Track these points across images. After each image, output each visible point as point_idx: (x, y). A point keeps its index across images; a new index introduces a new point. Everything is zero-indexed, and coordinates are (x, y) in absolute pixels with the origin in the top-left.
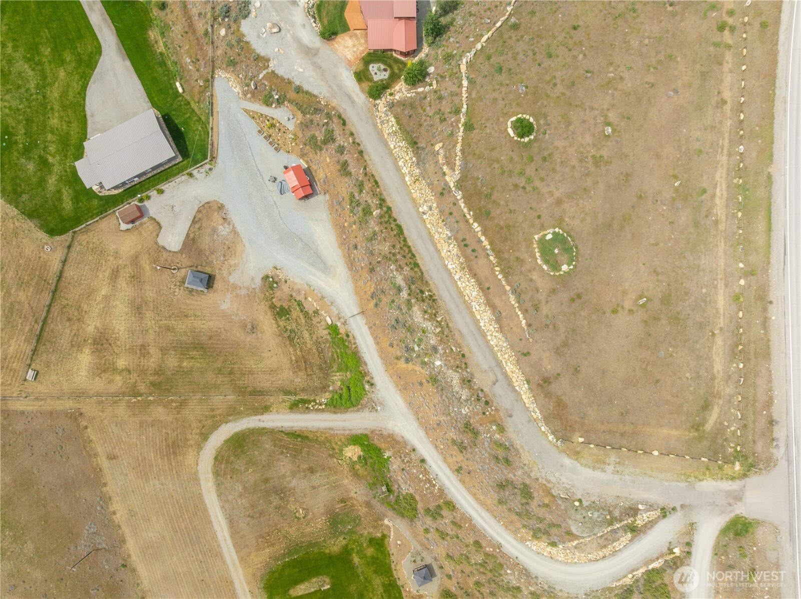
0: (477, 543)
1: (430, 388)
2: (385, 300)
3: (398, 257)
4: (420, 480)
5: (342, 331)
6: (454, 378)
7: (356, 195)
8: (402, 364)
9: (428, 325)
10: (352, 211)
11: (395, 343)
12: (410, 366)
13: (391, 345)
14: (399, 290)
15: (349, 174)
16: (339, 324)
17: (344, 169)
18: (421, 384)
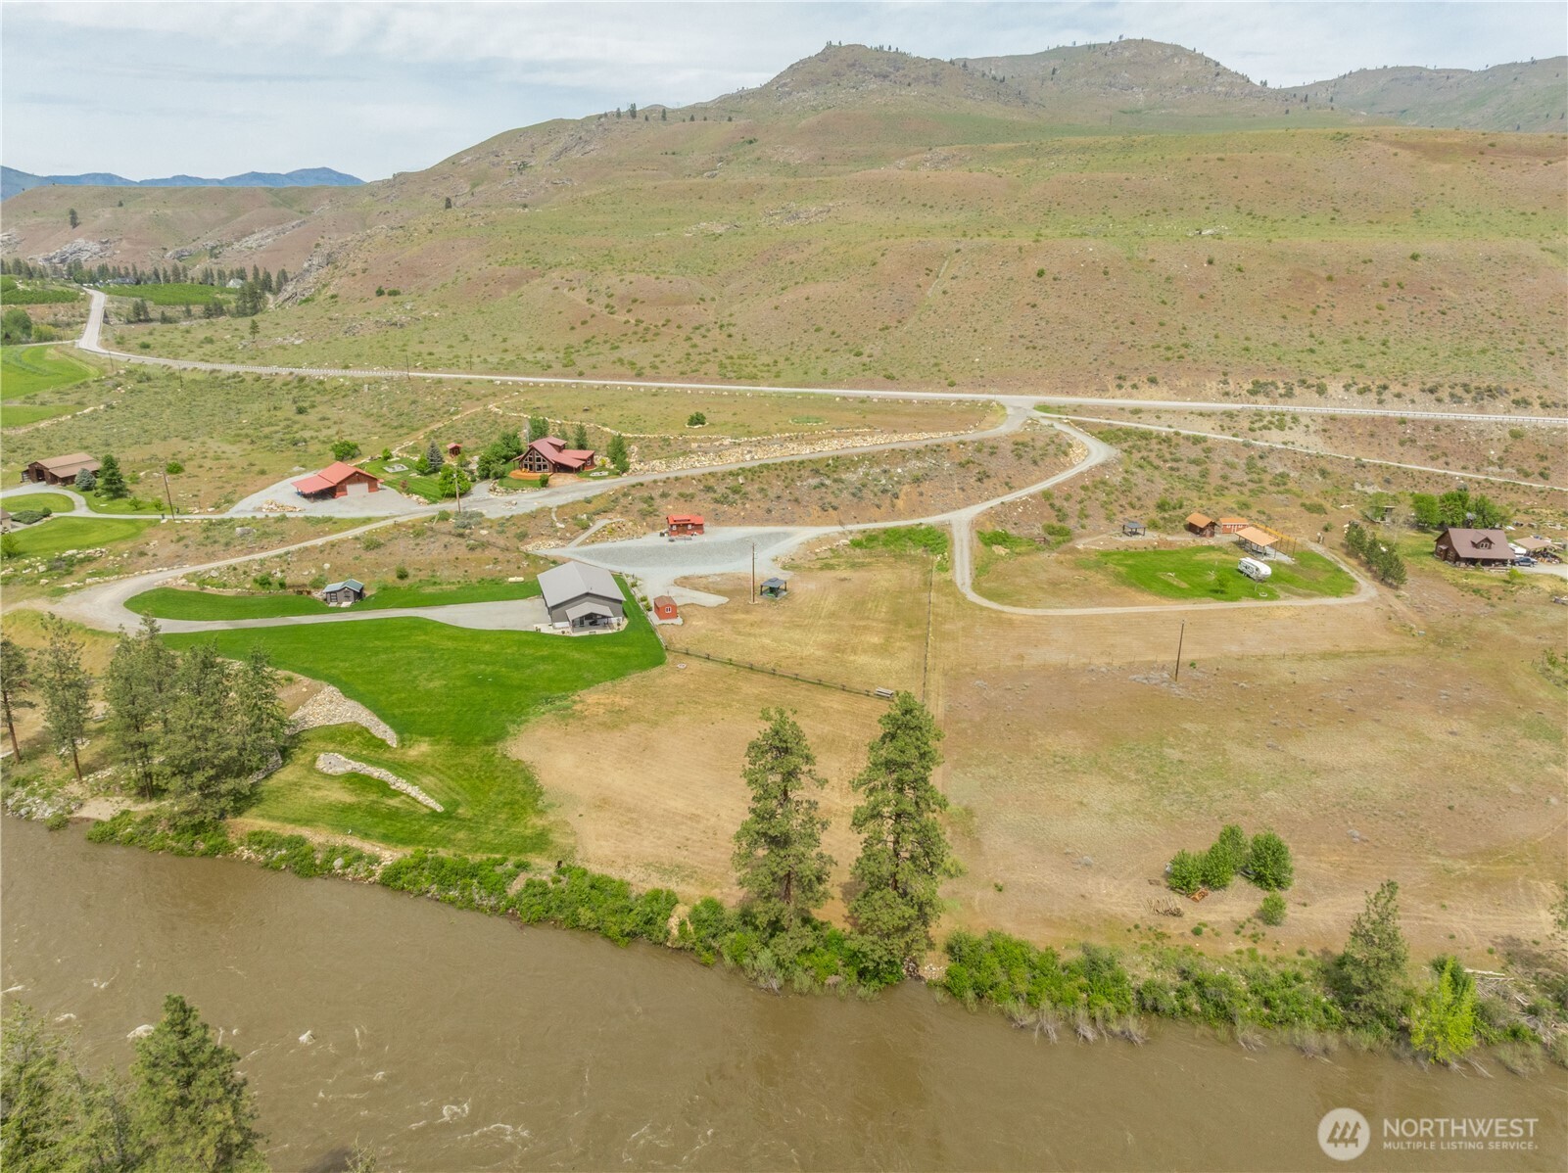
0: (1085, 488)
1: (926, 486)
2: (830, 498)
3: (789, 475)
4: (1024, 512)
5: (859, 537)
6: (915, 464)
7: (715, 495)
8: (900, 503)
9: (861, 471)
10: (731, 505)
11: (877, 502)
12: (902, 495)
13: (878, 507)
14: (823, 485)
15: (692, 496)
16: (850, 538)
17: (687, 498)
18: (921, 494)
